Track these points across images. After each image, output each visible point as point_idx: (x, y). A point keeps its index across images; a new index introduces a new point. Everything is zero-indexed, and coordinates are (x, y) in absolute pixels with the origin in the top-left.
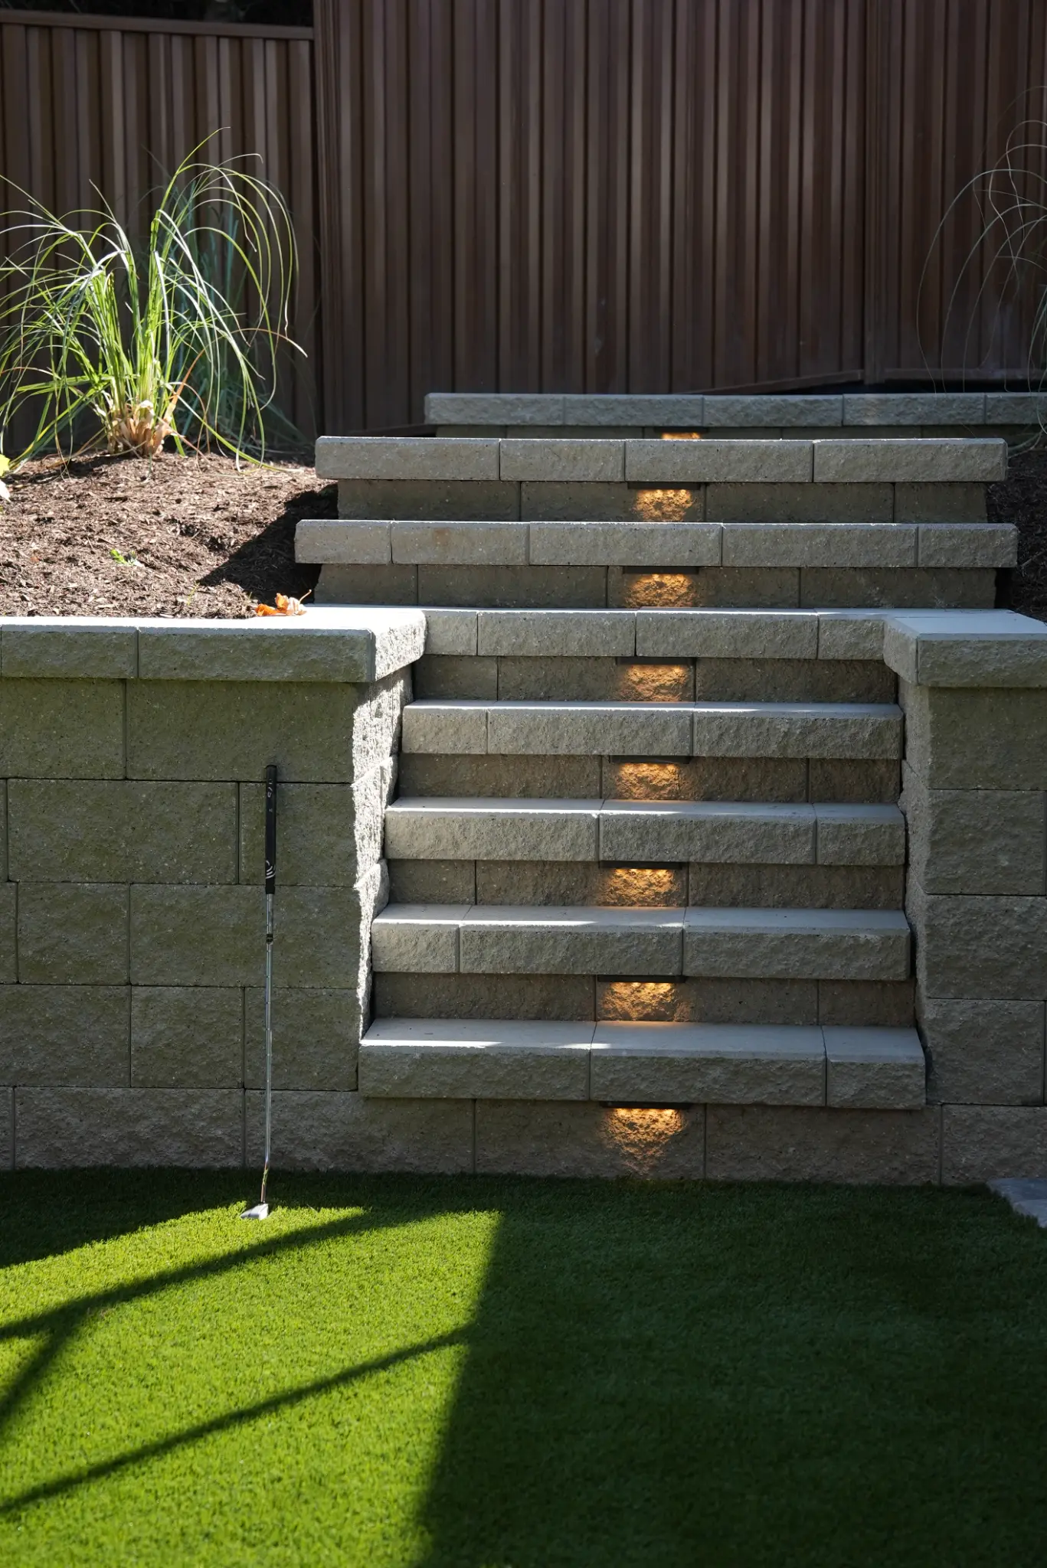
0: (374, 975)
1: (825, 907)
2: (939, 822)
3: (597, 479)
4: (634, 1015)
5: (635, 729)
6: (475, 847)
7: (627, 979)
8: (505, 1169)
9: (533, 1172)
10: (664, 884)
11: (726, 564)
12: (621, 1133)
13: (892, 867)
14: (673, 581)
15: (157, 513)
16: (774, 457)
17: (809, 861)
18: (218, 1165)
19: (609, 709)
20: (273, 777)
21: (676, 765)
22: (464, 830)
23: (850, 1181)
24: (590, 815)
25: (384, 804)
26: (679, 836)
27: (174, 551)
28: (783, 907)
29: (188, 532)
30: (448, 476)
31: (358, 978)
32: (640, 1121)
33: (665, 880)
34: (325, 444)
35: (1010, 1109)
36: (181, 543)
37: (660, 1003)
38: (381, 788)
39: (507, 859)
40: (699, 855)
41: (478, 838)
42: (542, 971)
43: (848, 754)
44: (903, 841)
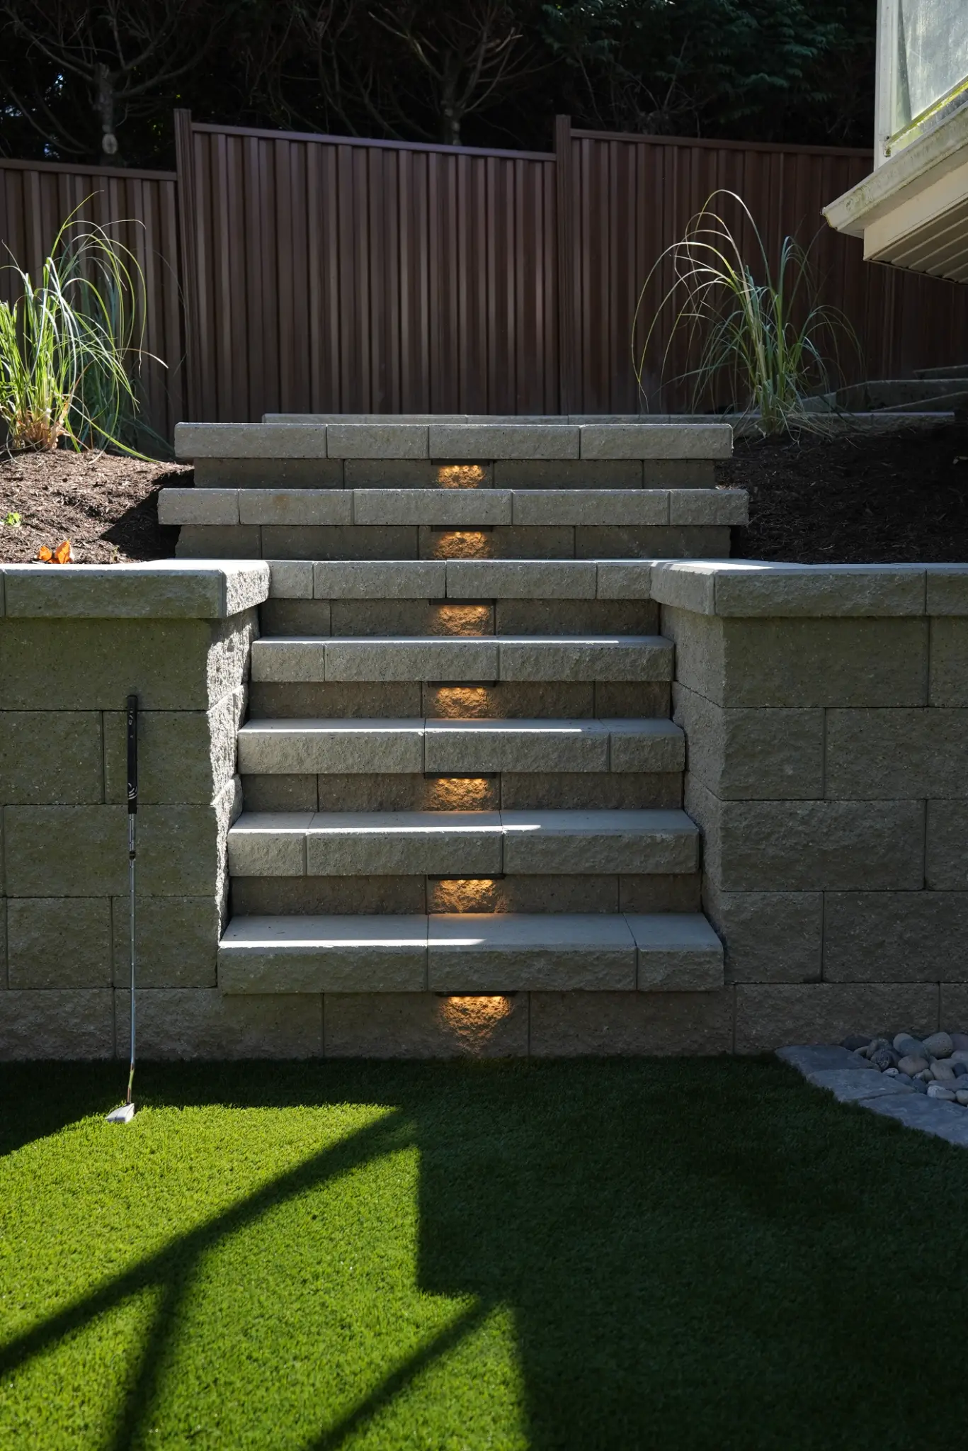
0: (231, 880)
1: (616, 808)
2: (733, 738)
3: (407, 457)
4: (461, 908)
5: (450, 657)
6: (318, 763)
7: (454, 878)
8: (351, 1053)
9: (377, 1055)
10: (480, 790)
11: (516, 523)
12: (455, 1018)
13: (673, 773)
14: (472, 537)
15: (46, 488)
16: (549, 438)
17: (604, 769)
18: (91, 1057)
19: (428, 642)
20: (134, 706)
21: (484, 689)
22: (308, 747)
23: (656, 1053)
24: (416, 733)
25: (237, 727)
26: (494, 750)
27: (58, 516)
28: (581, 809)
29: (70, 502)
30: (284, 455)
31: (215, 886)
32: (472, 1007)
33: (481, 787)
34: (182, 428)
35: (793, 986)
36: (64, 511)
37: (483, 897)
38: (234, 712)
39: (345, 772)
40: (510, 766)
41: (320, 755)
42: (380, 872)
43: (629, 678)
44: (683, 751)
